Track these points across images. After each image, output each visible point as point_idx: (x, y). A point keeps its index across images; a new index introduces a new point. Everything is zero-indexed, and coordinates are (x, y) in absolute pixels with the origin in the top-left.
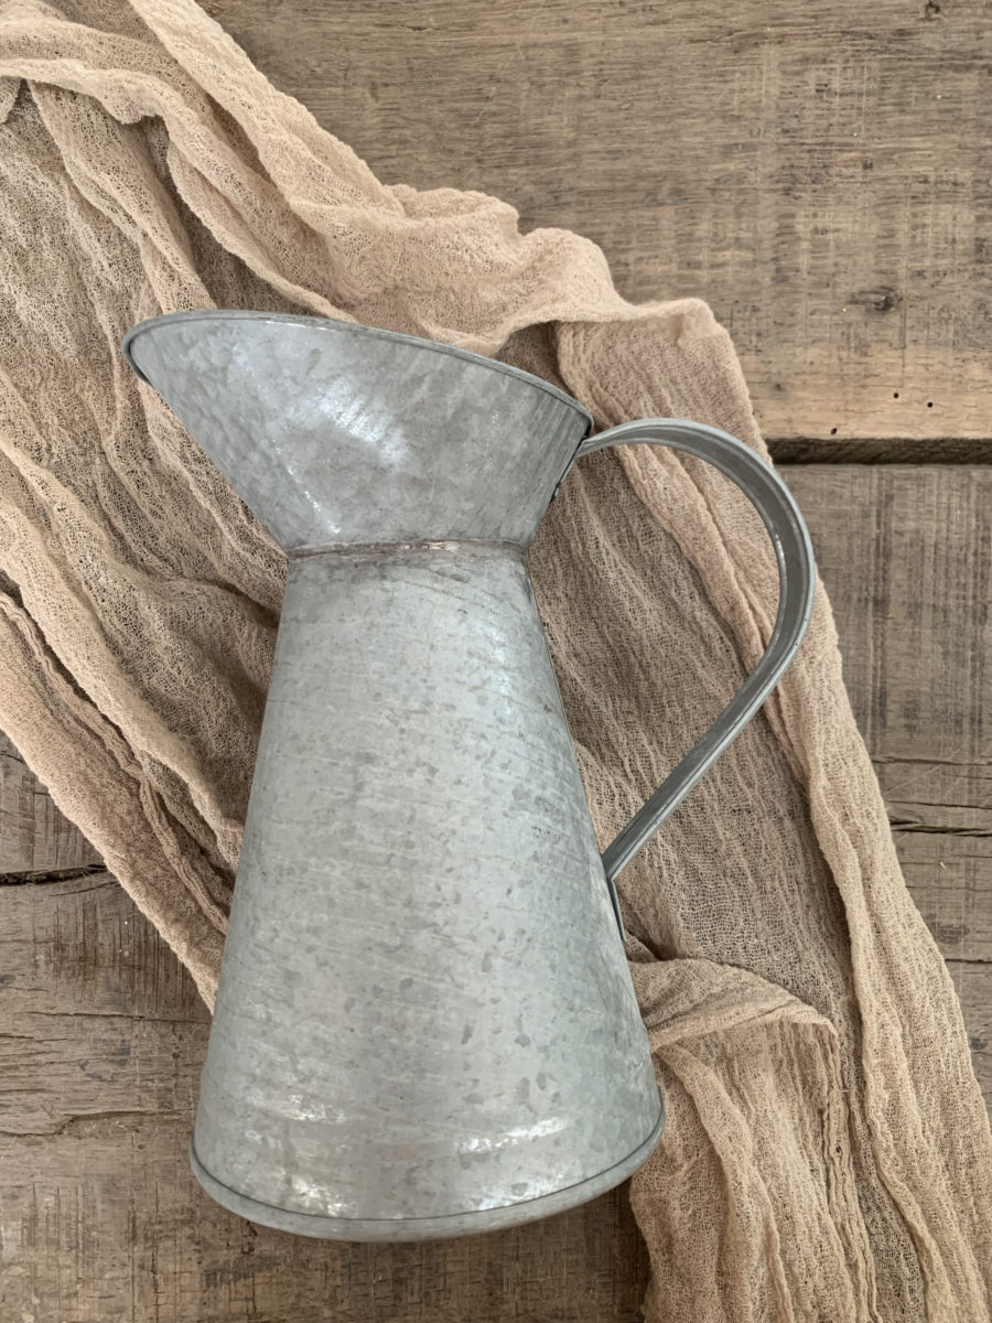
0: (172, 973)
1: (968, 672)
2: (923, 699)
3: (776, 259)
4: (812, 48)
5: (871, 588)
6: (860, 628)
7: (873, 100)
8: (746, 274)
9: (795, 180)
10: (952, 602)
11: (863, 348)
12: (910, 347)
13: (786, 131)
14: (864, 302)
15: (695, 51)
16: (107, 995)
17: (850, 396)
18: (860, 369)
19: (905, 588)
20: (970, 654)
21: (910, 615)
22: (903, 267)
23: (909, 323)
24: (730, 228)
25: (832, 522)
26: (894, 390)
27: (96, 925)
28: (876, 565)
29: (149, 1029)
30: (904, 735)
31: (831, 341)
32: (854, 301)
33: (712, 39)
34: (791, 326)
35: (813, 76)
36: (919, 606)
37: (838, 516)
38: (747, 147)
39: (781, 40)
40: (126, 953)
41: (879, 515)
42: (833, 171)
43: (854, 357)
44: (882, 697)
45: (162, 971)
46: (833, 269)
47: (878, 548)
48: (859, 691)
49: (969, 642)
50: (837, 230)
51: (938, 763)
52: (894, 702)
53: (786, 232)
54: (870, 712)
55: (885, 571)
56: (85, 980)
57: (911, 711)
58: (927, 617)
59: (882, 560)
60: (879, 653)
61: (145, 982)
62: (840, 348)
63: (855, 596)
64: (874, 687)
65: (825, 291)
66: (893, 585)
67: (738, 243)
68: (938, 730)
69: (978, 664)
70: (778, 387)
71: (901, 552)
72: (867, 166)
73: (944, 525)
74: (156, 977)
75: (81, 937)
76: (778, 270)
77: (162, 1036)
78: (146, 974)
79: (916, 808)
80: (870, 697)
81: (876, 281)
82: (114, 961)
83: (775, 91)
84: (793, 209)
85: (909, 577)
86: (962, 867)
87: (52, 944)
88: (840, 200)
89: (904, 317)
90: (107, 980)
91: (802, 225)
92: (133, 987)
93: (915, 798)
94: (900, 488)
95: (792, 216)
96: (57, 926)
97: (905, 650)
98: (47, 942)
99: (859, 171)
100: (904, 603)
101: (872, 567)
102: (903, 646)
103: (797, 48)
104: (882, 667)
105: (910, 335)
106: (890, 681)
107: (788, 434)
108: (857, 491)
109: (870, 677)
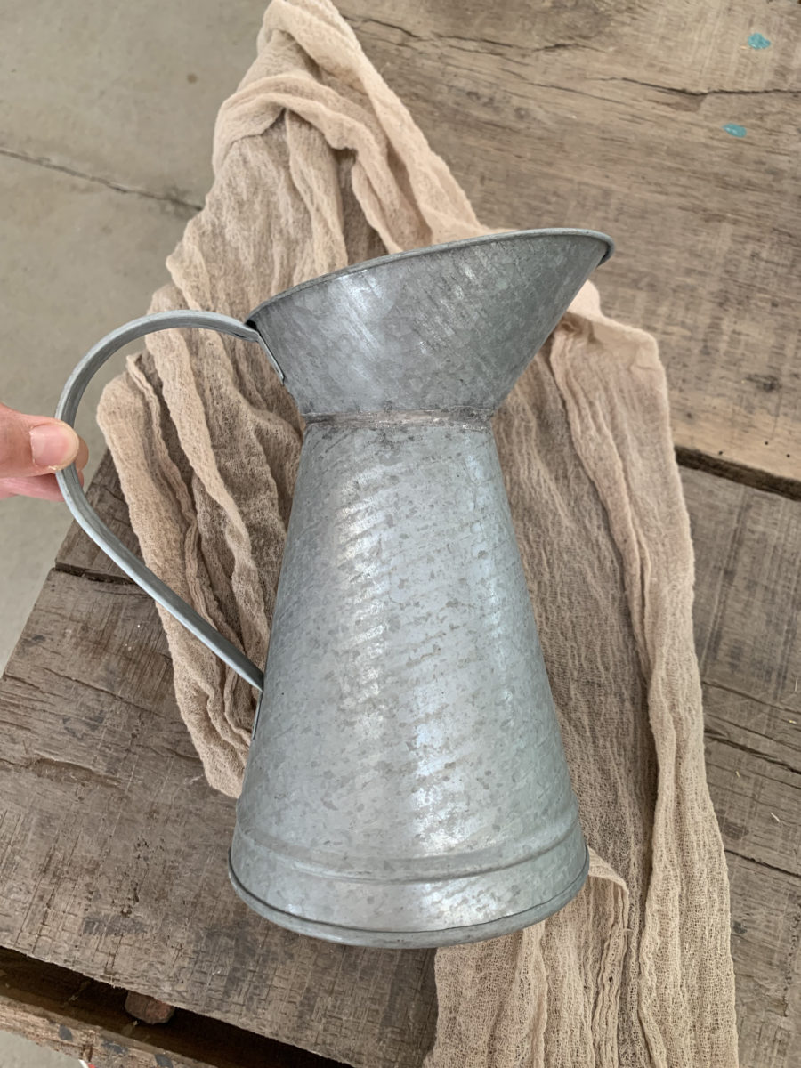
0: (155, 673)
1: (782, 639)
2: (746, 648)
3: (705, 341)
4: (753, 232)
5: (725, 562)
6: (712, 586)
7: (785, 270)
8: (684, 343)
9: (727, 299)
10: (779, 588)
11: (750, 408)
12: (781, 416)
13: (727, 272)
14: (757, 382)
15: (681, 214)
16: (103, 674)
17: (736, 435)
18: (746, 420)
19: (748, 568)
20: (786, 627)
21: (748, 587)
22: (786, 368)
23: (784, 402)
24: (680, 314)
25: (707, 510)
26: (765, 440)
27: (117, 621)
28: (732, 547)
29: (123, 708)
30: (728, 670)
31: (730, 398)
32: (750, 379)
33: (694, 210)
34: (706, 381)
35: (750, 247)
36: (756, 584)
37: (712, 507)
38: (700, 273)
39: (735, 222)
40: (130, 649)
41: (740, 515)
42: (753, 301)
43: (743, 411)
44: (717, 637)
45: (149, 669)
46: (740, 357)
47: (734, 536)
48: (702, 629)
49: (787, 618)
50: (748, 335)
51: (749, 697)
52: (725, 644)
53: (715, 326)
54: (706, 645)
55: (736, 553)
56: (93, 658)
57: (736, 654)
58: (759, 594)
59: (736, 545)
60: (722, 607)
61: (135, 673)
62: (736, 404)
63: (712, 564)
64: (713, 629)
65: (733, 367)
66: (740, 564)
67: (683, 324)
68: (753, 674)
69: (790, 636)
70: (689, 415)
71: (750, 543)
72: (774, 305)
73: (783, 535)
74: (143, 672)
75: (103, 626)
76: (705, 347)
77: (131, 717)
78: (137, 668)
79: (727, 725)
80: (709, 635)
81: (766, 372)
82: (119, 651)
83: (725, 248)
84: (722, 315)
85: (753, 562)
86: (752, 781)
87: (81, 624)
88: (753, 319)
89: (780, 398)
90: (108, 663)
91: (726, 325)
92: (124, 674)
93: (726, 718)
94: (758, 502)
95: (721, 319)
96: (90, 613)
97: (740, 610)
98: (78, 622)
99: (768, 306)
100: (745, 578)
101: (728, 547)
102: (739, 607)
103: (745, 230)
104: (721, 617)
105: (782, 409)
106: (726, 629)
107: (689, 445)
108: (728, 495)
109: (712, 621)
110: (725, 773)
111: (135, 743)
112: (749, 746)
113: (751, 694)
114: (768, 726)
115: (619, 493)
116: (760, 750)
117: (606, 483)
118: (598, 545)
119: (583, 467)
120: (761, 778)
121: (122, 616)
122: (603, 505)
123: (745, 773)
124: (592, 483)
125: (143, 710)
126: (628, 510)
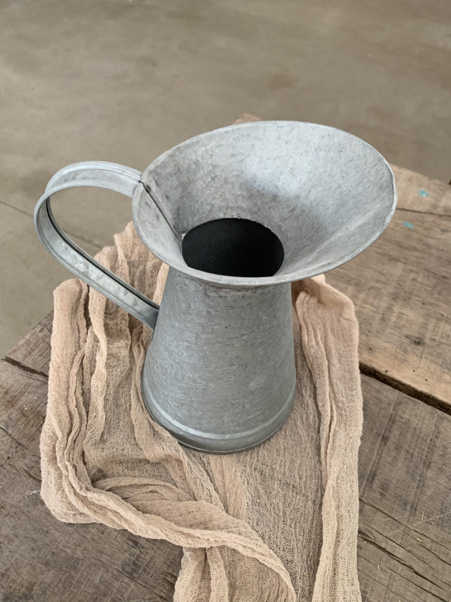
0: (35, 425)
1: (416, 485)
2: (392, 486)
3: (383, 314)
4: (415, 269)
5: (383, 431)
6: (373, 443)
7: (430, 289)
8: (371, 314)
9: (398, 297)
10: (416, 453)
11: (406, 352)
12: (424, 359)
13: (399, 284)
14: (411, 339)
15: (377, 255)
16: (6, 419)
17: (396, 363)
18: (403, 357)
19: (397, 438)
20: (418, 478)
21: (396, 449)
22: (428, 335)
23: (425, 352)
24: (371, 300)
25: (375, 400)
26: (413, 369)
28: (388, 424)
29: (9, 441)
30: (378, 496)
31: (395, 344)
32: (407, 337)
33: (384, 255)
34: (382, 334)
35: (412, 276)
36: (401, 448)
37: (378, 399)
38: (384, 283)
39: (405, 263)
40: (26, 409)
41: (395, 407)
42: (412, 300)
43: (402, 353)
44: (374, 475)
45: (32, 422)
46: (402, 325)
47: (390, 418)
48: (364, 468)
49: (419, 472)
50: (407, 315)
52: (379, 480)
53: (389, 309)
54: (366, 478)
55: (391, 427)
56: (4, 409)
57: (384, 488)
58: (403, 454)
59: (391, 423)
60: (378, 457)
61: (23, 422)
62: (397, 348)
63: (375, 431)
64: (372, 469)
65: (398, 330)
66: (392, 435)
67: (372, 305)
68: (395, 503)
69: (421, 484)
70: (370, 349)
71: (400, 424)
72: (423, 304)
73: (420, 423)
74: (28, 423)
75: (16, 394)
76: (383, 317)
78: (26, 420)
79: (375, 534)
80: (369, 473)
81: (416, 335)
82: (20, 408)
83: (399, 274)
84: (394, 304)
85: (400, 435)
86: (389, 575)
87: (5, 390)
88: (411, 308)
89: (424, 349)
90: (12, 413)
91: (396, 309)
92: (17, 422)
94: (406, 402)
95: (393, 305)
97: (390, 461)
99: (420, 304)
100: (395, 443)
101: (386, 424)
102: (390, 459)
103: (410, 267)
104: (378, 463)
105: (424, 355)
106: (379, 470)
107: (368, 364)
108: (389, 394)
109: (371, 464)
110: (370, 565)
111: (7, 462)
112: (388, 550)
113: (392, 515)
114: (402, 539)
115: (324, 377)
116: (395, 554)
117: (317, 372)
118: (308, 406)
119: (306, 362)
120: (394, 574)
121: (29, 390)
122: (314, 385)
123: (384, 568)
124: (310, 371)
125: (20, 444)
126: (328, 388)
